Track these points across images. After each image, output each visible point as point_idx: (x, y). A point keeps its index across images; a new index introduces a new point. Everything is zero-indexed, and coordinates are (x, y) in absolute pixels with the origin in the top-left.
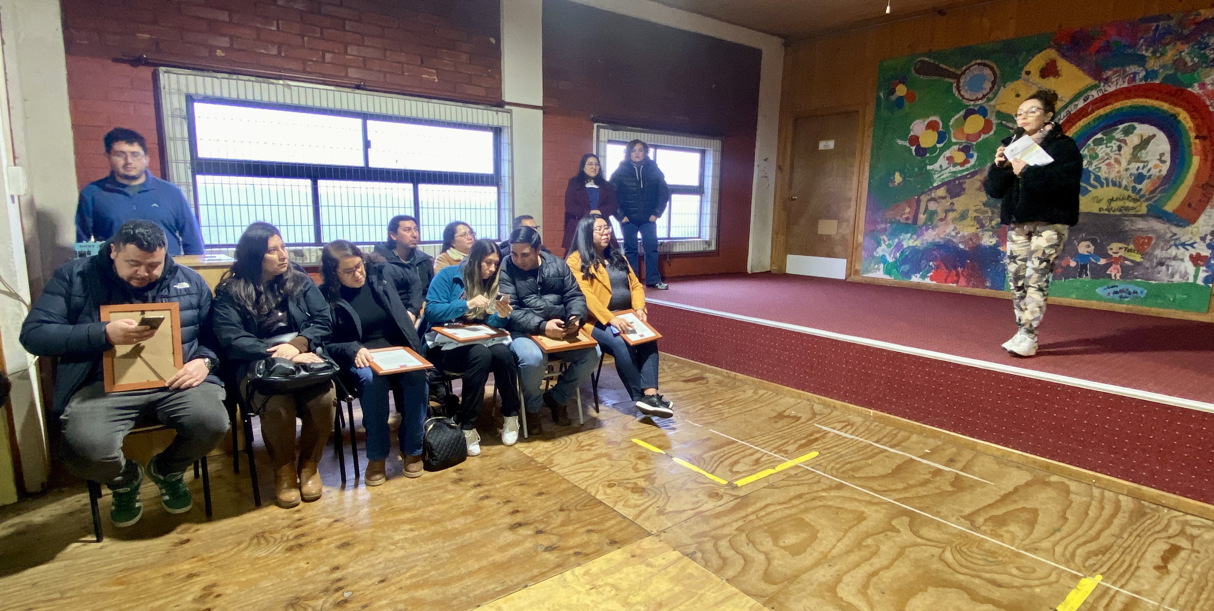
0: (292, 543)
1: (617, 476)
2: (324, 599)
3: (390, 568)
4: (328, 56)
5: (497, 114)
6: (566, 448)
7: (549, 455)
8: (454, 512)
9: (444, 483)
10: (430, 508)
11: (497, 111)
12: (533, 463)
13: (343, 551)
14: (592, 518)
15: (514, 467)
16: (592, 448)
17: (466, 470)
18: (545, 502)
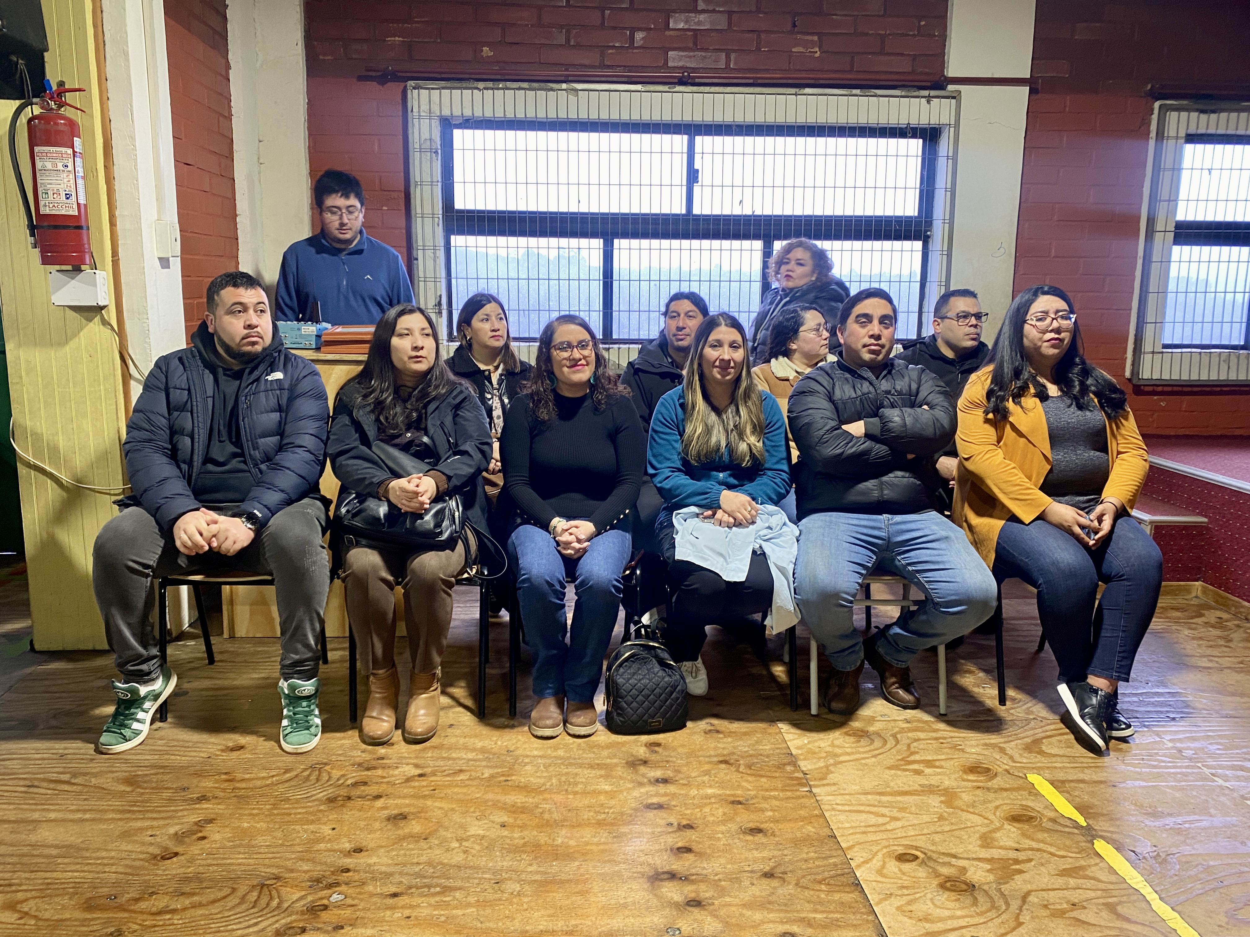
0: (343, 792)
1: (934, 843)
2: (303, 893)
3: (425, 877)
4: (639, 36)
5: (928, 102)
6: (875, 756)
7: (832, 761)
8: (587, 815)
9: (615, 761)
10: (559, 798)
11: (929, 99)
12: (789, 768)
13: (389, 827)
14: (815, 911)
15: (749, 767)
16: (928, 771)
17: (666, 748)
18: (750, 850)
